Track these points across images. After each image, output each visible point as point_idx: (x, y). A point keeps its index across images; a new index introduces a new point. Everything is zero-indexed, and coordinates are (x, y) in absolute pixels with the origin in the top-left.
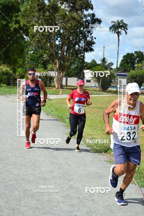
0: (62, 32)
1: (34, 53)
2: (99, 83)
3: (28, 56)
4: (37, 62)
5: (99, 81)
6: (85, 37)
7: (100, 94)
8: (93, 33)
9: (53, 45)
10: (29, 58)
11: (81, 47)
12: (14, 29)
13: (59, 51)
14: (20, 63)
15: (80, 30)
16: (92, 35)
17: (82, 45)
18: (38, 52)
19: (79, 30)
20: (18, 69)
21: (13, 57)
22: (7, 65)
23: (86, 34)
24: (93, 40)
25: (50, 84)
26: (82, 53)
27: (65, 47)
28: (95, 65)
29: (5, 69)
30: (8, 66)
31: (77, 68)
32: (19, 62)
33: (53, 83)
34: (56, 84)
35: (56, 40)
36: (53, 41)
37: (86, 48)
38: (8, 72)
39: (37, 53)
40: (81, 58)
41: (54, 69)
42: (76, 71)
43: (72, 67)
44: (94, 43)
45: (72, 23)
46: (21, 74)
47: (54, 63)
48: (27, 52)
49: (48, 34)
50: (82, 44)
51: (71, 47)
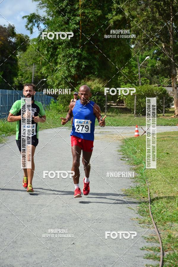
3: (141, 65)
25: (167, 109)
34: (175, 108)
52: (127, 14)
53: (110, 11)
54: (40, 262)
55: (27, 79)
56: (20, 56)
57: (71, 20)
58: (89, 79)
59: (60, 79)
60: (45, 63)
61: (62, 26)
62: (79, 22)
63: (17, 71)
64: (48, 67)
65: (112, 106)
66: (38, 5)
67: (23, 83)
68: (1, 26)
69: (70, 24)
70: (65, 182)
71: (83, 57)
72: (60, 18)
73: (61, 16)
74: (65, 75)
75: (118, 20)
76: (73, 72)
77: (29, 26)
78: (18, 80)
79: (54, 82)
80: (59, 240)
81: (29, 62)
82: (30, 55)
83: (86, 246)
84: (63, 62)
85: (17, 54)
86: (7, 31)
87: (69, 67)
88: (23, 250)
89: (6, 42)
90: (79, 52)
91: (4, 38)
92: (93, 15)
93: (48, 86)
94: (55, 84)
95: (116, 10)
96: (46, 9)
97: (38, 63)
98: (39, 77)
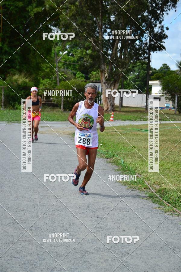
0: (114, 19)
1: (68, 54)
2: (174, 101)
3: (59, 60)
4: (73, 69)
5: (175, 98)
6: (150, 27)
7: (175, 120)
8: (163, 20)
9: (100, 42)
10: (61, 63)
11: (144, 44)
12: (35, 14)
13: (109, 50)
14: (46, 70)
15: (143, 15)
16: (163, 23)
17: (146, 40)
18: (75, 52)
19: (140, 16)
20: (43, 79)
21: (34, 60)
22: (25, 75)
23: (153, 22)
24: (165, 32)
26: (146, 53)
27: (118, 44)
28: (167, 74)
29: (22, 81)
30: (27, 75)
31: (138, 78)
32: (44, 69)
33: (99, 103)
34: (104, 104)
35: (103, 33)
36: (99, 34)
37: (152, 44)
38: (27, 85)
39: (73, 54)
40: (145, 61)
41: (101, 80)
42: (136, 83)
43: (130, 77)
44: (165, 37)
45: (130, 4)
46: (48, 88)
47: (101, 70)
48: (58, 52)
49: (91, 22)
50: (146, 38)
51: (128, 43)
52: (47, 6)
53: (30, 3)
75: (38, 12)
95: (36, 2)
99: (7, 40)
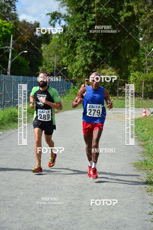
3: (148, 55)
52: (136, 11)
53: (121, 9)
54: (62, 224)
55: (50, 68)
56: (44, 48)
57: (88, 17)
58: (103, 68)
59: (78, 68)
60: (66, 54)
61: (80, 22)
62: (95, 18)
63: (41, 61)
64: (68, 57)
65: (123, 91)
66: (60, 5)
67: (47, 71)
68: (28, 23)
69: (87, 20)
70: (83, 156)
71: (98, 49)
72: (78, 15)
73: (79, 14)
74: (83, 64)
75: (128, 17)
76: (90, 62)
77: (52, 23)
78: (42, 68)
79: (73, 70)
80: (78, 206)
81: (52, 53)
82: (53, 47)
83: (102, 211)
84: (81, 53)
85: (42, 47)
86: (33, 27)
87: (86, 57)
88: (48, 214)
89: (32, 36)
90: (95, 44)
91: (31, 33)
92: (107, 13)
93: (68, 73)
94: (74, 72)
95: (126, 8)
96: (67, 8)
97: (60, 54)
98: (60, 66)
99: (101, 39)
